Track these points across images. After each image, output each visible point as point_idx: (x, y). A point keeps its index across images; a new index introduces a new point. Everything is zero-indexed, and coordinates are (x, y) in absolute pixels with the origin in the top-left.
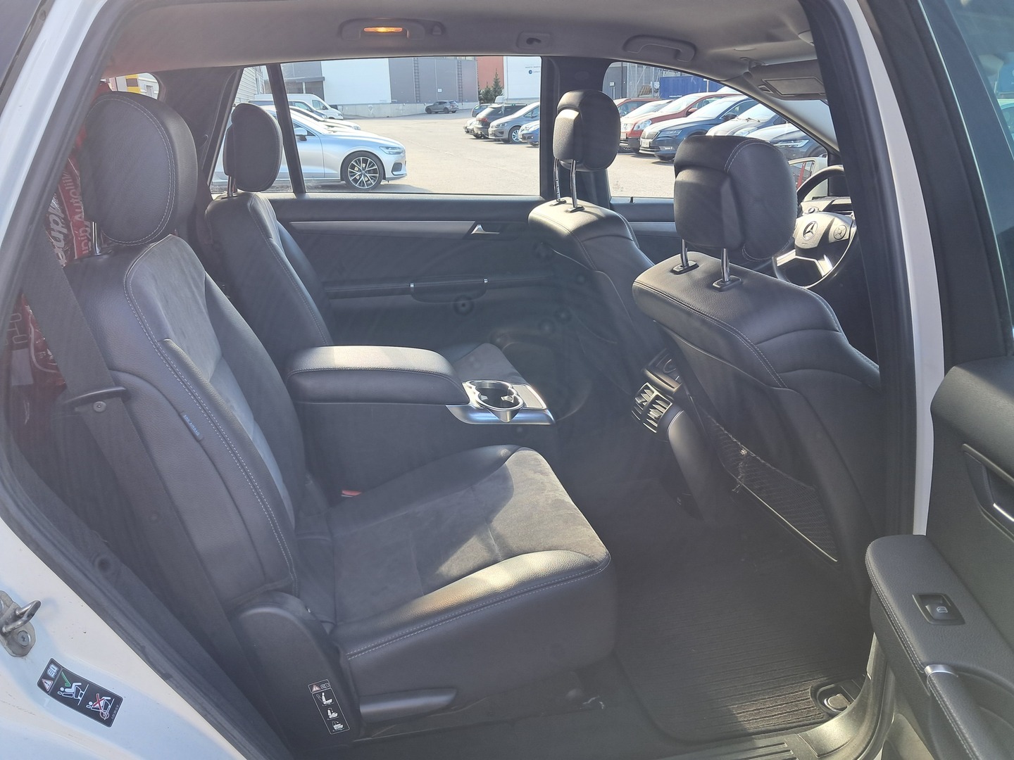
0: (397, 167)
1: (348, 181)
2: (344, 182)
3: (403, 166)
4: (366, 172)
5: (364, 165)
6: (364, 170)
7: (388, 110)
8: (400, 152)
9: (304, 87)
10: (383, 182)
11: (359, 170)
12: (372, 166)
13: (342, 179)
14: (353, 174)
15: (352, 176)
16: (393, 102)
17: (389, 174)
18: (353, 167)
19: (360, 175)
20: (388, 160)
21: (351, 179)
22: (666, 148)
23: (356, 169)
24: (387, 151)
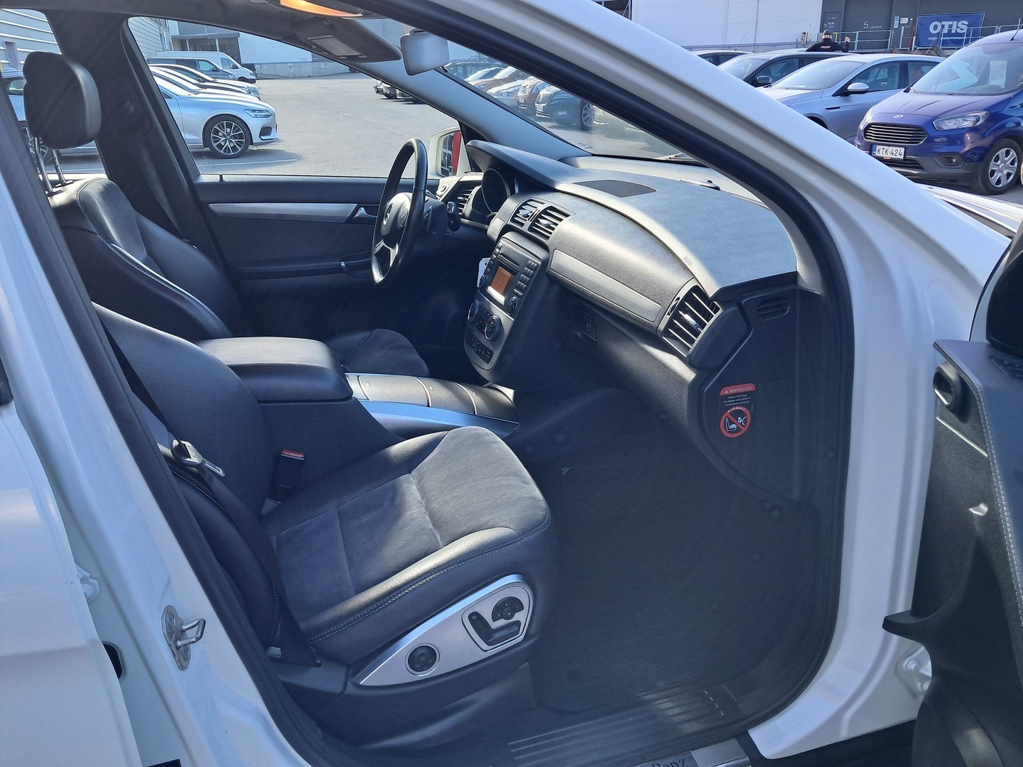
0: (266, 131)
1: (211, 147)
2: (208, 149)
3: (274, 130)
4: (231, 137)
5: (228, 130)
6: (228, 135)
7: (308, 69)
8: (269, 115)
9: (217, 44)
10: (251, 147)
11: (224, 136)
12: (238, 131)
13: (205, 146)
14: (217, 140)
15: (215, 142)
16: (313, 61)
17: (256, 139)
18: (217, 132)
19: (225, 141)
20: (255, 125)
21: (215, 145)
22: (560, 114)
23: (220, 134)
24: (253, 114)
